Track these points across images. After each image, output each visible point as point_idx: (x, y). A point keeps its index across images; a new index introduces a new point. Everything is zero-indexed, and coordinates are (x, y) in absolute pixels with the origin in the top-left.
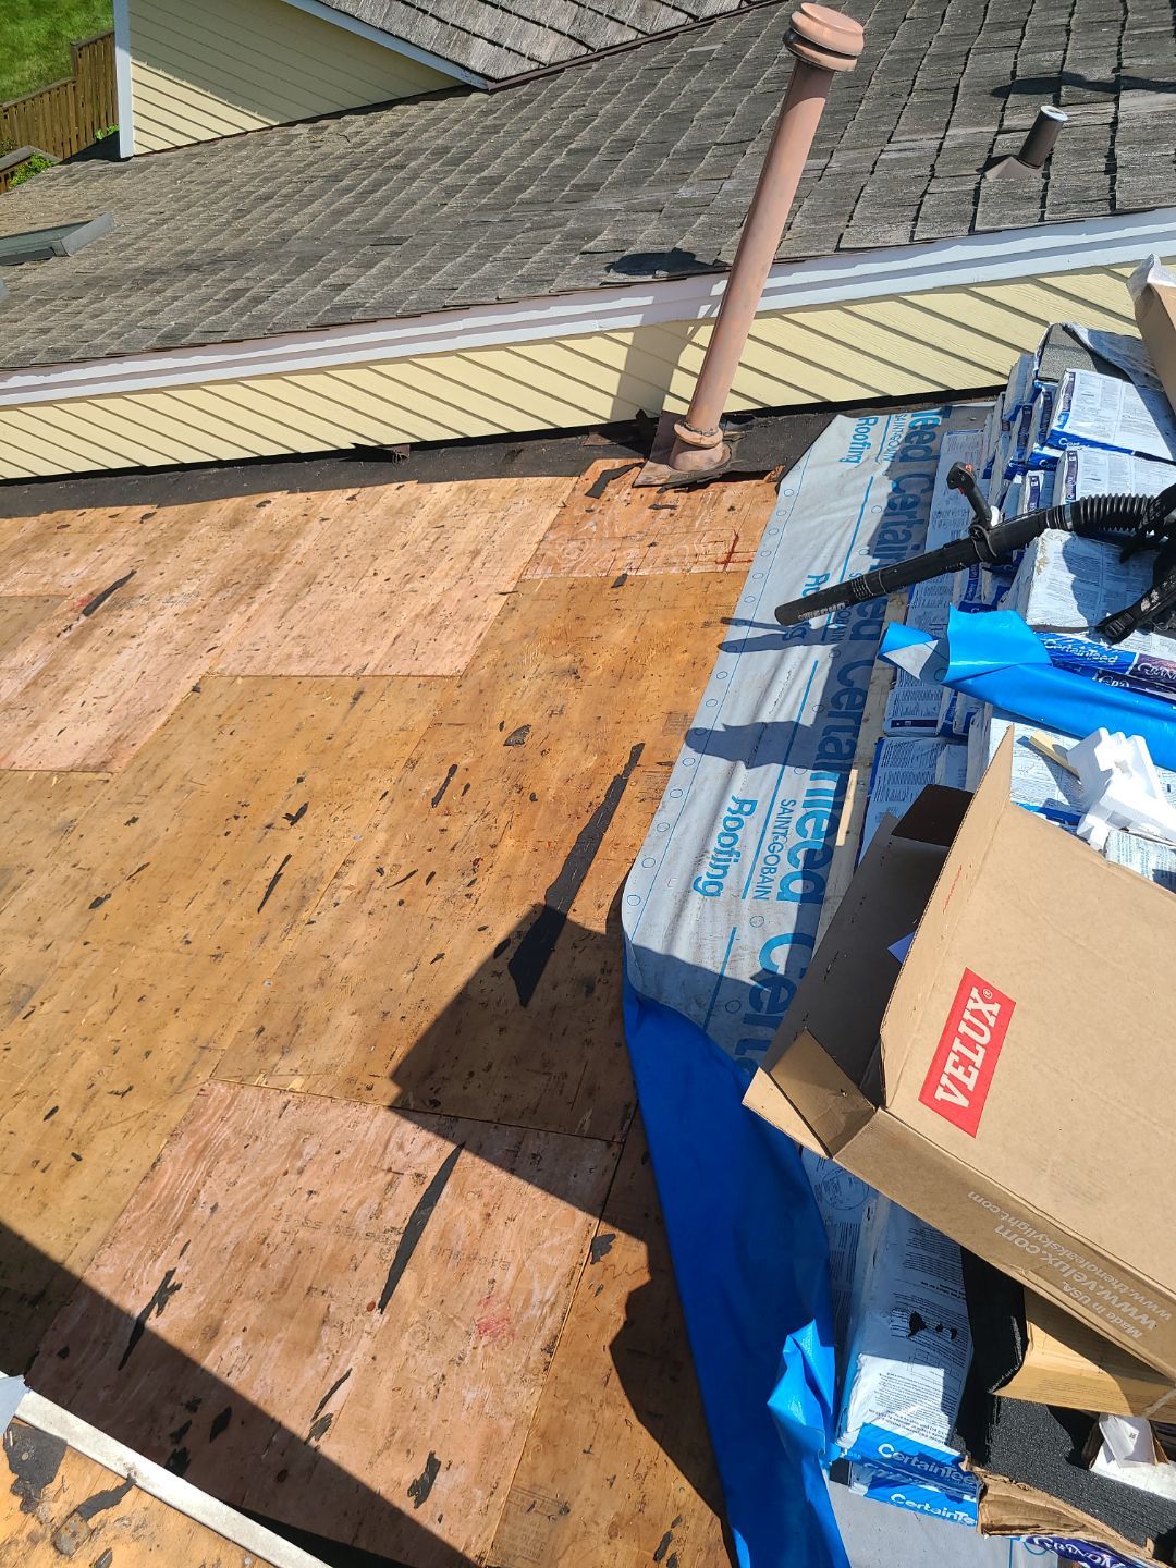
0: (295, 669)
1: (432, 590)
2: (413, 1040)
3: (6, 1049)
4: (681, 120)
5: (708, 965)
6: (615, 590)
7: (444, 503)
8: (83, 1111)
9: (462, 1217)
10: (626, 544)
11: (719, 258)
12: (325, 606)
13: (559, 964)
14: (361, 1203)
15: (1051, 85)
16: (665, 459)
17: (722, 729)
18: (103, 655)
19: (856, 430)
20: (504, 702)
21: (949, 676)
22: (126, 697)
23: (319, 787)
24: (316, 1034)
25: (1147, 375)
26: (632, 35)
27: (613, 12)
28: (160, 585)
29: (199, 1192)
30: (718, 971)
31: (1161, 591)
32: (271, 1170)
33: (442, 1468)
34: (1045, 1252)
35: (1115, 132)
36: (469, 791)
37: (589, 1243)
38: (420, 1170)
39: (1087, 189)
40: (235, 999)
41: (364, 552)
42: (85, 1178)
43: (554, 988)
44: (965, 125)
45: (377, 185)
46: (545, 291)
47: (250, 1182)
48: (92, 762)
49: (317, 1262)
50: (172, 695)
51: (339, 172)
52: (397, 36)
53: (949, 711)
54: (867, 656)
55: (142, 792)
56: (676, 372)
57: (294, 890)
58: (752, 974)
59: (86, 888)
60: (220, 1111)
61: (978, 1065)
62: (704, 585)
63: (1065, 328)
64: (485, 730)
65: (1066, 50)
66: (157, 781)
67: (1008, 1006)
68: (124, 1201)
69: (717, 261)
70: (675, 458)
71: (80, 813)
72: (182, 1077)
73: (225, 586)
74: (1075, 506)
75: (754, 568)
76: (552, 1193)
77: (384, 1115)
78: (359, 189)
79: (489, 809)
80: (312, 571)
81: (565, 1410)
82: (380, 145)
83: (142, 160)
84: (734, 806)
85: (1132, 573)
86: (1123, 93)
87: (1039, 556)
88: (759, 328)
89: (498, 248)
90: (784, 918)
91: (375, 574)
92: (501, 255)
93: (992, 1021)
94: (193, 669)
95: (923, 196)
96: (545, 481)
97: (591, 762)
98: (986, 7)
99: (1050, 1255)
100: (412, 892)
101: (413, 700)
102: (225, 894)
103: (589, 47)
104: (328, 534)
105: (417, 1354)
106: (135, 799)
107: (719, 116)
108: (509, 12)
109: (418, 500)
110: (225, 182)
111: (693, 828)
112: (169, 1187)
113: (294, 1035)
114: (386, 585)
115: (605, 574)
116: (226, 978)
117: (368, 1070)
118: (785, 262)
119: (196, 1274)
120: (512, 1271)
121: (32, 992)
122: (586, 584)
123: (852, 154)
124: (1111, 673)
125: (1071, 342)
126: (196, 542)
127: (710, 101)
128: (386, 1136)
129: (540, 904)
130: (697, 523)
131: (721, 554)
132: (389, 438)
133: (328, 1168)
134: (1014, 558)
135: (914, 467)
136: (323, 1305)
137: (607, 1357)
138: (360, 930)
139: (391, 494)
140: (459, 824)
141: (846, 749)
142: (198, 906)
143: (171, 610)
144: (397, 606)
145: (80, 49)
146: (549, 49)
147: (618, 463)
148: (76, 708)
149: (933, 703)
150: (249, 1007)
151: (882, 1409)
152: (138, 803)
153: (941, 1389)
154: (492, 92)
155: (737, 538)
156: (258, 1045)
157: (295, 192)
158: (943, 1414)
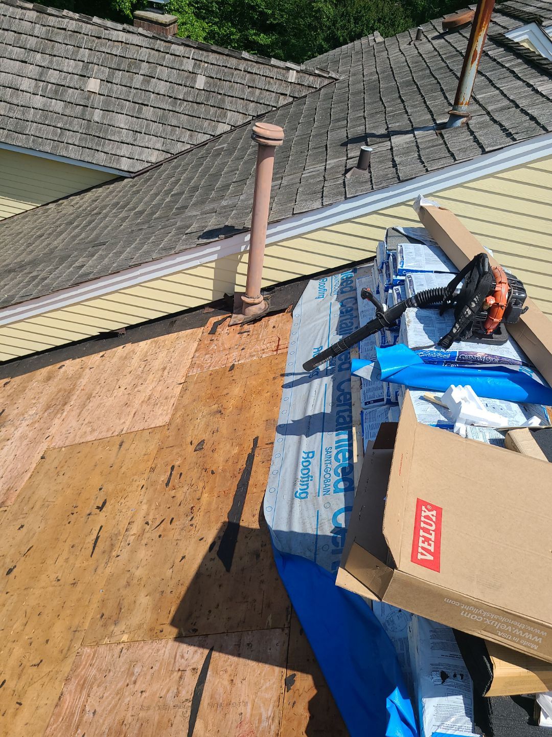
0: (89, 438)
1: (147, 389)
2: (178, 601)
4: (217, 175)
5: (310, 531)
6: (230, 372)
7: (145, 350)
8: (19, 678)
9: (220, 685)
10: (231, 351)
12: (98, 406)
13: (241, 547)
14: (168, 691)
15: (363, 138)
16: (241, 311)
17: (291, 422)
19: (319, 285)
20: (190, 432)
21: (383, 376)
22: (9, 469)
23: (110, 490)
24: (130, 611)
25: (430, 241)
26: (189, 146)
27: (179, 139)
28: (18, 413)
29: (85, 706)
30: (315, 533)
31: (459, 323)
32: (119, 686)
34: (485, 619)
35: (392, 152)
36: (182, 476)
37: (283, 682)
38: (194, 666)
39: (387, 175)
40: (87, 603)
41: (112, 379)
42: (25, 713)
43: (241, 559)
44: (333, 159)
45: (90, 222)
46: (173, 252)
47: (110, 694)
49: (152, 727)
50: (31, 463)
51: (72, 220)
52: (87, 162)
53: (388, 393)
54: (347, 377)
55: (24, 512)
56: (237, 275)
57: (107, 543)
58: (331, 531)
59: (3, 566)
60: (89, 661)
61: (433, 540)
62: (270, 361)
63: (394, 229)
64: (184, 447)
65: (365, 125)
66: (30, 505)
67: (439, 510)
68: (48, 721)
69: (244, 227)
70: (245, 309)
72: (67, 649)
73: (49, 408)
74: (416, 297)
75: (290, 350)
76: (260, 662)
77: (171, 643)
78: (82, 225)
79: (193, 482)
80: (89, 392)
82: (88, 207)
84: (305, 456)
85: (446, 319)
86: (392, 137)
87: (407, 320)
88: (268, 251)
89: (148, 239)
90: (339, 500)
91: (119, 387)
92: (151, 241)
93: (434, 519)
94: (40, 448)
95: (323, 188)
96: (189, 331)
97: (236, 450)
98: (330, 114)
99: (488, 620)
100: (164, 530)
101: (148, 440)
102: (73, 552)
103: (171, 154)
104: (94, 374)
106: (22, 516)
107: (232, 171)
108: (134, 145)
109: (133, 351)
110: (20, 233)
111: (289, 470)
112: (69, 707)
113: (119, 614)
114: (125, 391)
115: (224, 366)
116: (81, 594)
117: (159, 622)
118: (272, 223)
120: (249, 706)
122: (217, 371)
123: (290, 177)
124: (449, 362)
125: (398, 234)
126: (32, 390)
127: (227, 166)
128: (174, 653)
129: (226, 521)
130: (260, 336)
131: (274, 346)
132: (114, 327)
133: (148, 677)
134: (397, 323)
138: (143, 554)
139: (120, 351)
140: (181, 492)
141: (348, 419)
142: (61, 561)
143: (25, 423)
144: (132, 399)
146: (154, 157)
147: (220, 318)
149: (379, 392)
150: (95, 605)
151: (438, 724)
152: (23, 518)
153: (463, 705)
154: (133, 178)
155: (279, 339)
156: (102, 623)
157: (53, 232)
158: (467, 718)
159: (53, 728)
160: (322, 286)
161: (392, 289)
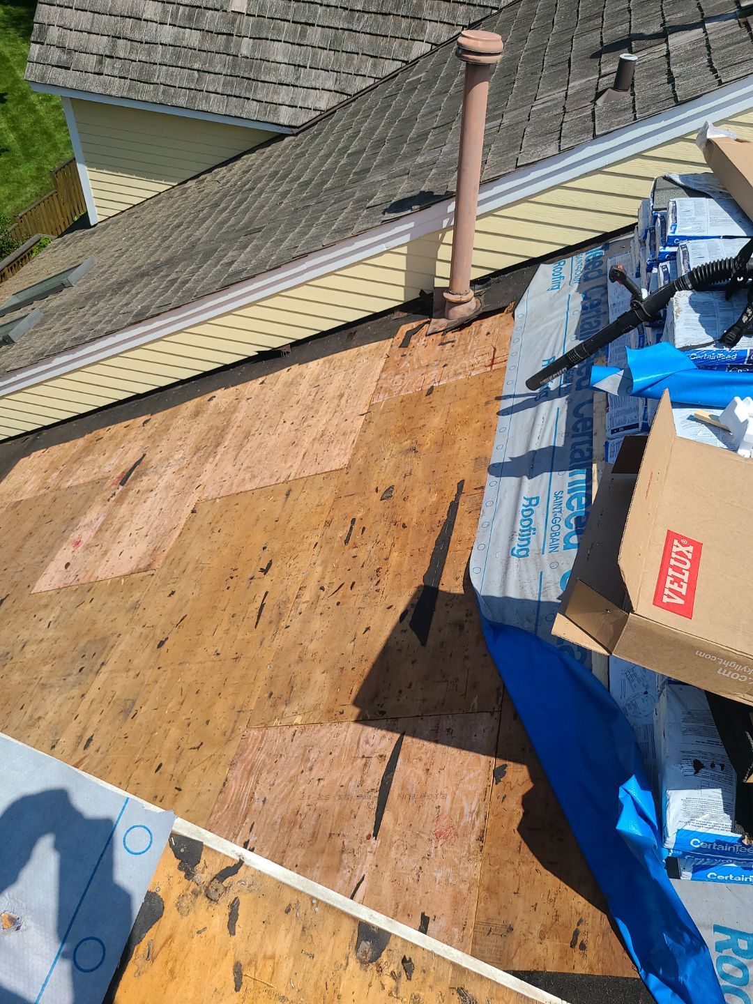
0: (249, 487)
1: (320, 423)
2: (362, 680)
3: (126, 738)
4: (410, 121)
5: (530, 597)
6: (428, 397)
7: (316, 372)
8: (177, 762)
9: (412, 774)
10: (429, 369)
11: (448, 190)
12: (259, 446)
13: (441, 617)
14: (350, 780)
15: (626, 43)
16: (443, 315)
17: (509, 460)
18: (137, 505)
19: (554, 271)
20: (375, 476)
21: (635, 389)
22: (154, 526)
23: (276, 550)
24: (303, 689)
25: (721, 192)
26: (371, 81)
27: (358, 71)
28: (161, 458)
29: (254, 793)
30: (537, 599)
31: (752, 308)
32: (292, 772)
33: (431, 920)
34: (750, 678)
35: (669, 59)
36: (365, 532)
37: (491, 773)
38: (381, 753)
39: (658, 95)
40: (252, 680)
41: (275, 411)
43: (440, 631)
44: (580, 79)
45: (241, 202)
46: (350, 235)
47: (282, 782)
48: (142, 566)
49: (331, 818)
50: (180, 518)
51: (217, 201)
52: (235, 117)
53: (644, 415)
55: (175, 576)
56: (438, 263)
57: (274, 611)
58: (558, 596)
59: (153, 638)
61: (686, 581)
62: (481, 381)
63: (665, 178)
64: (368, 494)
65: (630, 21)
66: (181, 568)
68: (211, 808)
69: (447, 192)
70: (448, 313)
71: (141, 595)
72: (230, 731)
73: (199, 450)
74: (691, 274)
75: (509, 364)
76: (463, 749)
77: (353, 726)
78: (231, 207)
79: (379, 538)
80: (247, 429)
81: (498, 871)
82: (238, 181)
83: (104, 224)
84: (526, 503)
85: (734, 305)
86: (669, 36)
87: (676, 308)
88: (479, 225)
89: (318, 218)
90: (570, 559)
91: (283, 420)
92: (320, 221)
94: (190, 500)
95: (561, 125)
96: (373, 345)
97: (435, 498)
98: (578, 10)
100: (344, 596)
101: (321, 488)
102: (234, 622)
103: (348, 94)
104: (252, 407)
105: (402, 858)
106: (171, 581)
107: (431, 113)
109: (301, 374)
110: (154, 223)
112: (235, 794)
113: (291, 692)
114: (292, 426)
115: (419, 389)
116: (244, 669)
117: (338, 703)
118: (486, 183)
119: (261, 840)
120: (449, 798)
121: (134, 703)
122: (410, 397)
123: (515, 113)
125: (671, 185)
126: (177, 429)
127: (425, 106)
128: (357, 738)
129: (421, 586)
130: (469, 347)
131: (488, 359)
132: (276, 343)
133: (327, 764)
135: (593, 283)
136: (340, 842)
137: (517, 836)
138: (317, 624)
139: (284, 375)
140: (364, 551)
141: (587, 454)
142: (219, 633)
143: (170, 471)
144: (301, 437)
145: (56, 173)
146: (324, 102)
147: (414, 325)
148: (127, 539)
149: (634, 414)
150: (261, 683)
151: (687, 819)
152: (173, 583)
153: (722, 800)
154: (296, 135)
155: (495, 349)
156: (270, 703)
157: (194, 219)
158: (726, 814)
159: (217, 816)
160: (557, 272)
161: (658, 267)
